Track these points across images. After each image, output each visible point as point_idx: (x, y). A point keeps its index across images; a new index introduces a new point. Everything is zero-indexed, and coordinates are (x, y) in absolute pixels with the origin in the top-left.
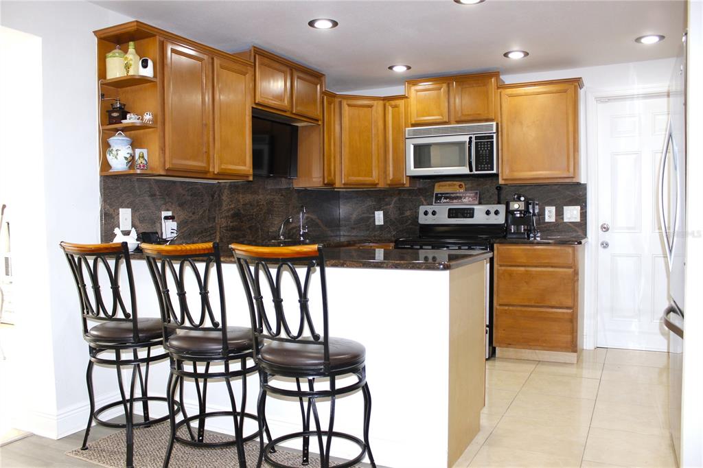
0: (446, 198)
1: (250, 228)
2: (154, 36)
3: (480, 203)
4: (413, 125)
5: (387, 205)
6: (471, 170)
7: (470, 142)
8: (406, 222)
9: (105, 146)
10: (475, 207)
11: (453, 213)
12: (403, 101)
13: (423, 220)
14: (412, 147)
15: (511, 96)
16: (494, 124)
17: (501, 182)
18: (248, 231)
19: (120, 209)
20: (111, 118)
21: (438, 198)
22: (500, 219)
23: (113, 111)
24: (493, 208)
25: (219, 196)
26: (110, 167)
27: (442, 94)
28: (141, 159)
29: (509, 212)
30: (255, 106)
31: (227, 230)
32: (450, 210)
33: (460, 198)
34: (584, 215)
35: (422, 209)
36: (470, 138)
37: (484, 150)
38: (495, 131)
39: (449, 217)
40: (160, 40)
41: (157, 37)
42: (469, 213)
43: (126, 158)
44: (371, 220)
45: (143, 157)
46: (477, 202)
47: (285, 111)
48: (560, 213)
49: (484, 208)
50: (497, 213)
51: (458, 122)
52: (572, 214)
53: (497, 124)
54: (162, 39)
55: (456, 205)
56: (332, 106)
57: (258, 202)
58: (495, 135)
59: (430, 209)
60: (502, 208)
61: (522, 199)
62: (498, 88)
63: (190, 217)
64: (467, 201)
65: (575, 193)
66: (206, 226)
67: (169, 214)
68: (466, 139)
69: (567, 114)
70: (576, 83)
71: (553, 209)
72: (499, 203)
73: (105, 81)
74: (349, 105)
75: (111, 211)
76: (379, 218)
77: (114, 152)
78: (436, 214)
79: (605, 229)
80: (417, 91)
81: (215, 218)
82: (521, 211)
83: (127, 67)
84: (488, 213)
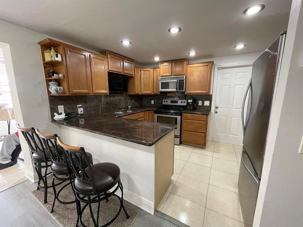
0: (170, 97)
1: (112, 107)
2: (60, 45)
3: (180, 99)
4: (161, 76)
5: (155, 98)
6: (177, 90)
7: (177, 82)
8: (160, 103)
9: (48, 86)
10: (178, 100)
11: (172, 102)
12: (159, 69)
13: (164, 103)
14: (161, 83)
15: (190, 67)
16: (185, 76)
17: (186, 94)
18: (112, 108)
19: (58, 106)
20: (49, 75)
21: (168, 97)
22: (185, 104)
23: (50, 73)
24: (183, 101)
25: (100, 98)
26: (51, 93)
27: (170, 67)
28: (60, 90)
29: (188, 103)
30: (109, 71)
31: (104, 108)
32: (171, 101)
33: (174, 97)
34: (211, 103)
35: (164, 100)
36: (177, 81)
37: (181, 84)
38: (185, 78)
39: (171, 103)
40: (63, 47)
41: (61, 45)
42: (177, 102)
43: (55, 90)
44: (151, 103)
45: (61, 90)
46: (179, 99)
47: (121, 73)
48: (203, 103)
49: (181, 101)
50: (184, 102)
51: (174, 76)
52: (207, 103)
53: (186, 76)
54: (64, 46)
55: (173, 99)
56: (138, 70)
57: (115, 99)
58: (185, 80)
59: (166, 100)
60: (186, 101)
61: (192, 99)
62: (187, 65)
63: (89, 106)
64: (176, 99)
65: (209, 97)
66: (96, 108)
67: (81, 106)
68: (176, 81)
69: (208, 73)
70: (212, 63)
71: (201, 102)
72: (185, 99)
73: (45, 62)
74: (143, 70)
75: (54, 107)
76: (153, 102)
77: (51, 88)
78: (167, 102)
79: (217, 108)
80: (163, 66)
81: (99, 105)
82: (191, 103)
83: (51, 57)
84: (182, 102)
